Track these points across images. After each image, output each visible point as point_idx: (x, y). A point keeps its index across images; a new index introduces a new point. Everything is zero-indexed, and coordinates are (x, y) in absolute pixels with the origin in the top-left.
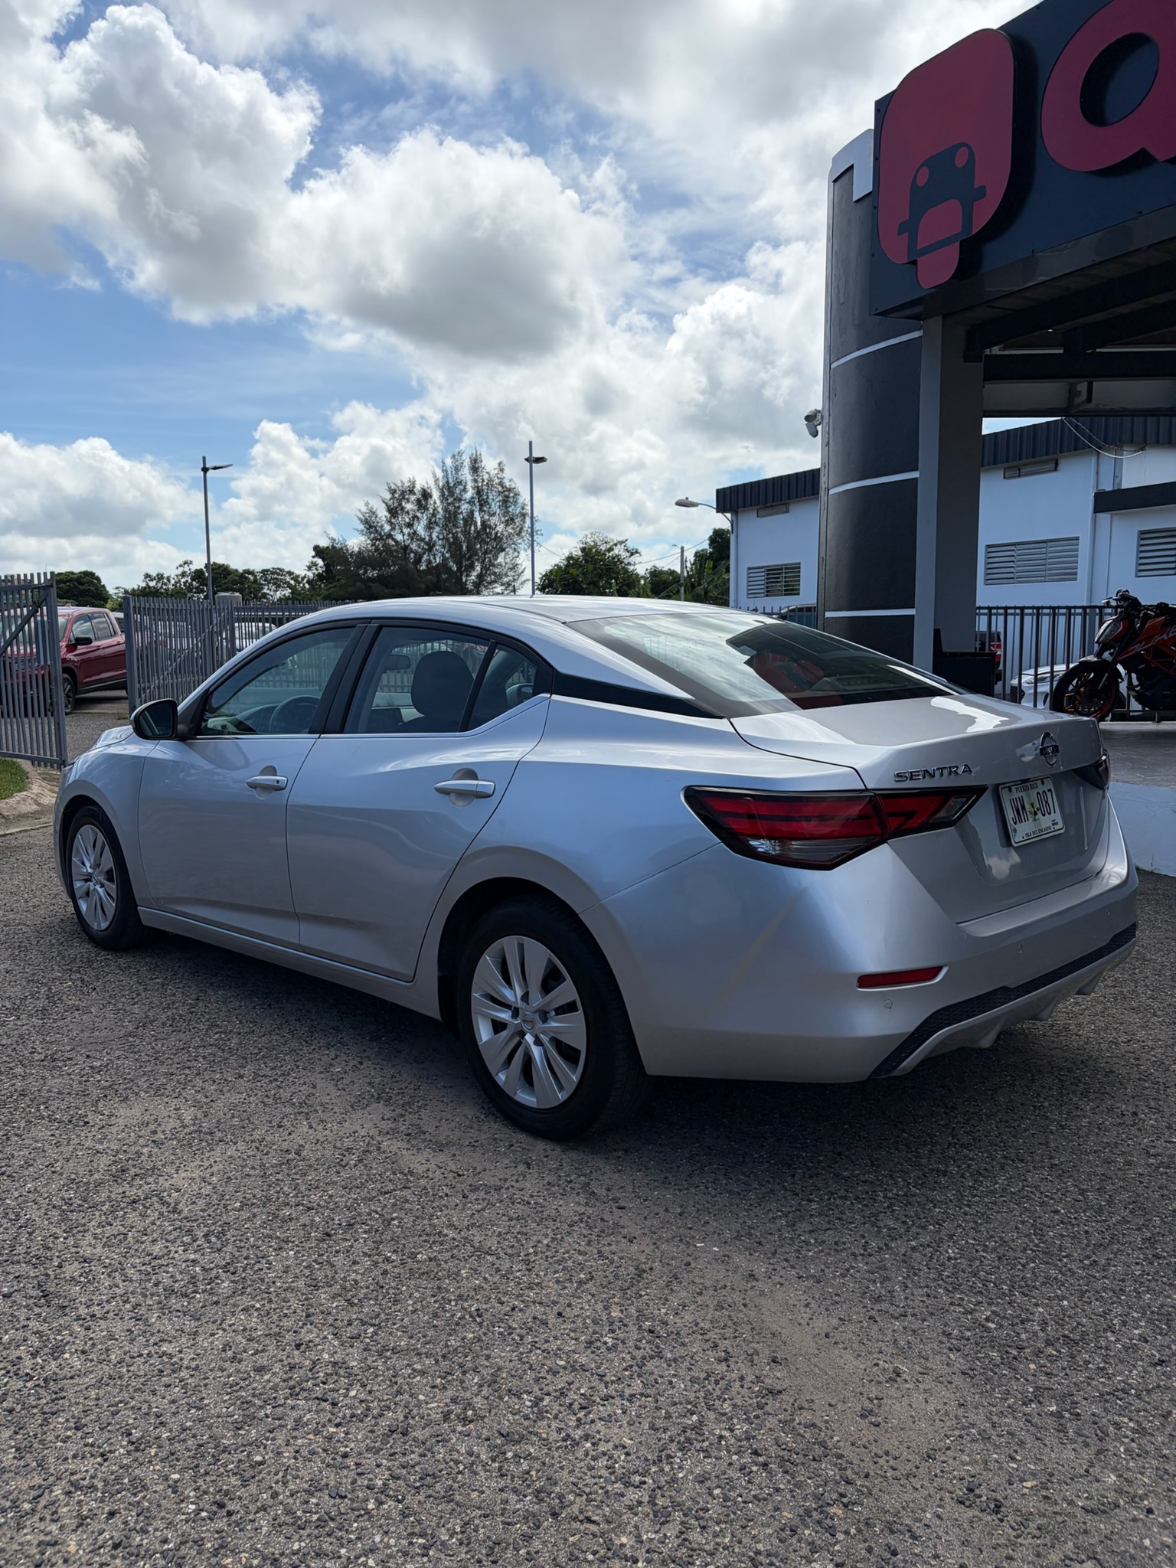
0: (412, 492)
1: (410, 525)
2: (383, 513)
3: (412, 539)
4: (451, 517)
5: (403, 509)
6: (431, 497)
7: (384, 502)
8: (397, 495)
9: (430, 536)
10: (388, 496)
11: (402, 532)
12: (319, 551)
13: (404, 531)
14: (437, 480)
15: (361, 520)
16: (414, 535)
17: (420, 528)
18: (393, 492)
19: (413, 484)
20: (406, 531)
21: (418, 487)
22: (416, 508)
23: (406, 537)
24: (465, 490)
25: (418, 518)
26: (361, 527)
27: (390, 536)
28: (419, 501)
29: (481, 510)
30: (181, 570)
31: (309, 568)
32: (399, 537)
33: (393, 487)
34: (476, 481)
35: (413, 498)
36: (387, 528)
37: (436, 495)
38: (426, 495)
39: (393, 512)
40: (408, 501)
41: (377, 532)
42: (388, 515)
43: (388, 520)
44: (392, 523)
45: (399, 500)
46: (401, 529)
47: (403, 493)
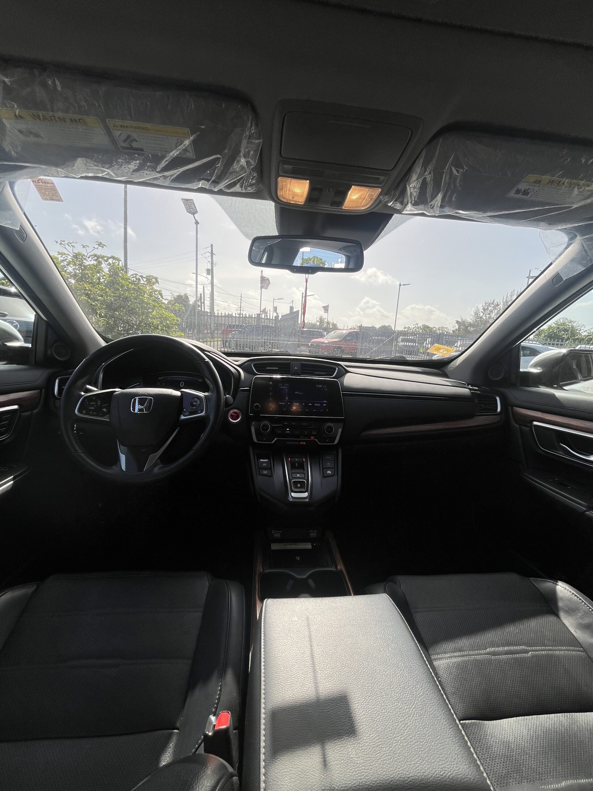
0: (493, 304)
1: (489, 314)
2: (481, 310)
3: (489, 318)
5: (488, 309)
7: (482, 306)
10: (484, 305)
12: (458, 322)
14: (503, 300)
17: (493, 315)
18: (486, 304)
19: (494, 302)
20: (488, 316)
21: (495, 302)
23: (487, 318)
25: (493, 312)
26: (473, 314)
27: (481, 318)
30: (415, 326)
31: (453, 327)
32: (484, 318)
33: (487, 302)
36: (481, 314)
37: (501, 304)
39: (484, 310)
40: (491, 307)
41: (478, 316)
42: (483, 311)
43: (482, 312)
44: (484, 313)
45: (488, 306)
46: (486, 315)
47: (490, 304)
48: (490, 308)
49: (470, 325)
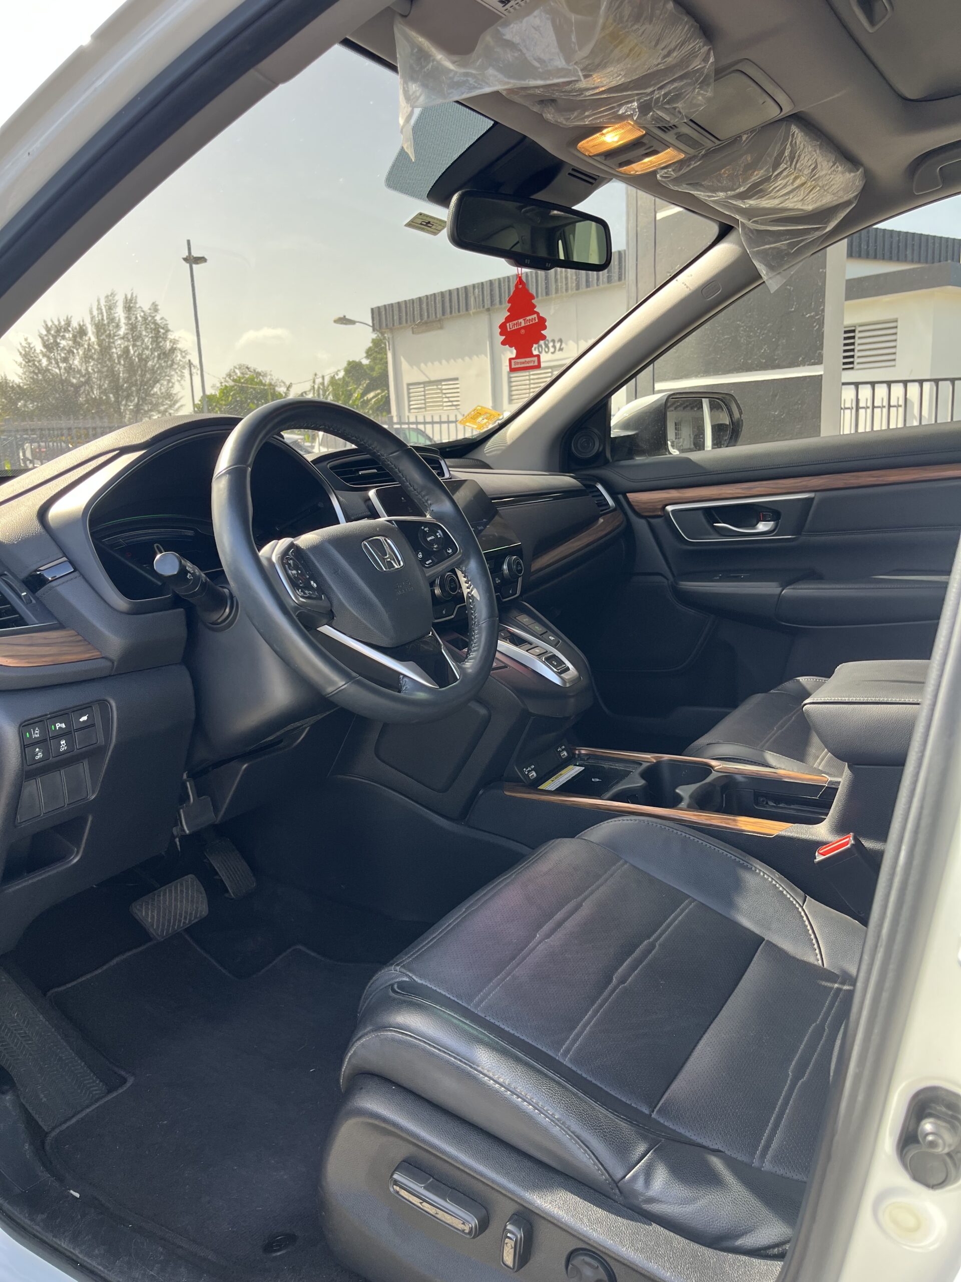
0: (66, 330)
1: (65, 360)
2: (39, 347)
3: (68, 373)
4: (105, 350)
5: (57, 344)
6: (86, 334)
7: (41, 337)
8: (52, 332)
9: (87, 369)
10: (44, 332)
11: (58, 366)
13: (61, 365)
14: (93, 318)
15: (21, 353)
16: (69, 369)
17: (76, 362)
18: (48, 330)
19: (68, 323)
20: (63, 365)
21: (75, 324)
22: (70, 343)
23: (62, 371)
24: (118, 326)
25: (73, 353)
26: (20, 359)
27: (47, 370)
28: (75, 337)
29: (134, 346)
32: (56, 371)
33: (50, 324)
34: (128, 318)
35: (67, 335)
36: (44, 362)
37: (91, 330)
38: (82, 332)
39: (50, 347)
40: (63, 338)
41: (34, 364)
42: (44, 350)
43: (44, 355)
44: (49, 358)
45: (55, 337)
46: (57, 363)
47: (58, 331)
48: (63, 343)
49: (20, 392)
